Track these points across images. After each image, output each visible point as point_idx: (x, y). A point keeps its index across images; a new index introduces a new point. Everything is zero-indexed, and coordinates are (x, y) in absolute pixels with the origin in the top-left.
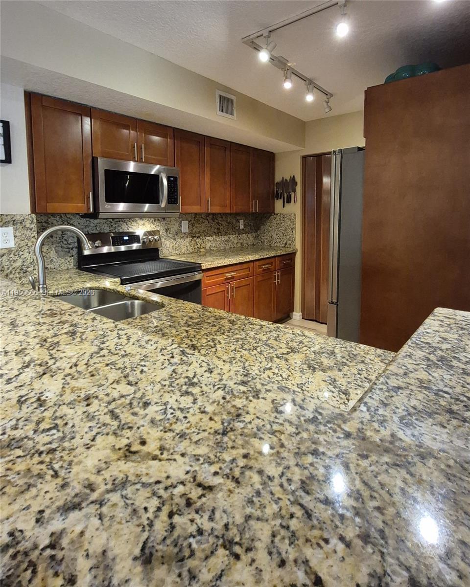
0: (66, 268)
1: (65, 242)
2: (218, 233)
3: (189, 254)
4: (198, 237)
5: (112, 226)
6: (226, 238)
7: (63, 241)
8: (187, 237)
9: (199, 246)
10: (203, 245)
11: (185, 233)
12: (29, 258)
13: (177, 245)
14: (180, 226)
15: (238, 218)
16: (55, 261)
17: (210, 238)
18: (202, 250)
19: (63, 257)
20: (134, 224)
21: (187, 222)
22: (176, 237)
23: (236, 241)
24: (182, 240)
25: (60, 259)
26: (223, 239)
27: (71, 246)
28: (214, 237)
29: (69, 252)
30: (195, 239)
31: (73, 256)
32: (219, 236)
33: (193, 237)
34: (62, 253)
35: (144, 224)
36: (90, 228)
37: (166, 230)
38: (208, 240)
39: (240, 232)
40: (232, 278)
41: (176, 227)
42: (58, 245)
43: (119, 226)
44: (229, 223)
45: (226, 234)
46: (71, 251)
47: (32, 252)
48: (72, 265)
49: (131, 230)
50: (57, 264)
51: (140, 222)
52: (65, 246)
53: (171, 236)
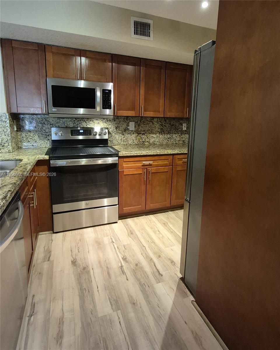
0: (45, 147)
1: (44, 131)
2: (161, 132)
3: (134, 145)
4: (143, 134)
5: (75, 123)
6: (169, 136)
7: (43, 130)
8: (134, 134)
9: (144, 140)
10: (147, 140)
11: (132, 131)
12: (5, 139)
13: (124, 139)
14: (128, 125)
15: (181, 122)
16: (38, 142)
17: (154, 135)
18: (146, 143)
19: (43, 140)
20: (91, 122)
21: (134, 123)
22: (124, 132)
23: (178, 139)
24: (129, 135)
25: (41, 141)
26: (166, 136)
27: (47, 134)
28: (158, 135)
29: (46, 137)
30: (141, 135)
31: (49, 140)
32: (162, 134)
33: (139, 134)
34: (42, 138)
35: (98, 123)
36: (60, 124)
37: (116, 128)
38: (152, 137)
39: (182, 132)
40: (150, 165)
41: (124, 126)
42: (39, 133)
43: (80, 124)
44: (173, 125)
45: (169, 133)
46: (48, 137)
47: (7, 135)
48: (49, 145)
49: (89, 126)
50: (39, 144)
51: (96, 122)
52: (44, 134)
53: (120, 132)
